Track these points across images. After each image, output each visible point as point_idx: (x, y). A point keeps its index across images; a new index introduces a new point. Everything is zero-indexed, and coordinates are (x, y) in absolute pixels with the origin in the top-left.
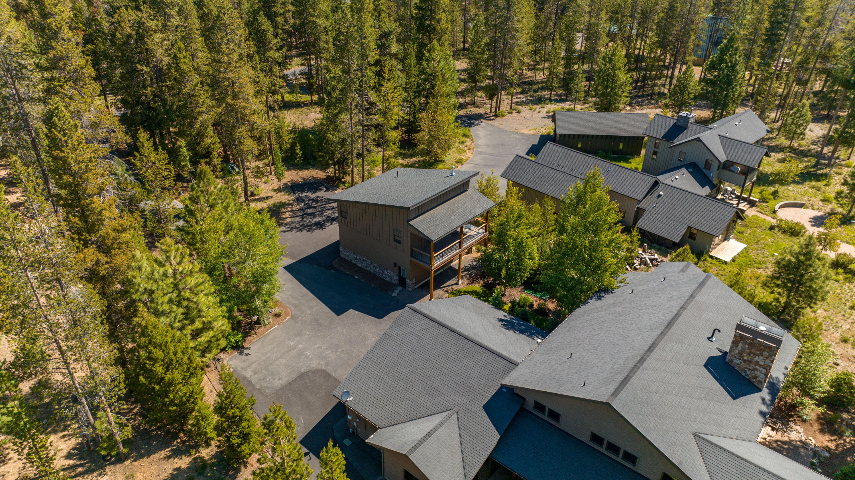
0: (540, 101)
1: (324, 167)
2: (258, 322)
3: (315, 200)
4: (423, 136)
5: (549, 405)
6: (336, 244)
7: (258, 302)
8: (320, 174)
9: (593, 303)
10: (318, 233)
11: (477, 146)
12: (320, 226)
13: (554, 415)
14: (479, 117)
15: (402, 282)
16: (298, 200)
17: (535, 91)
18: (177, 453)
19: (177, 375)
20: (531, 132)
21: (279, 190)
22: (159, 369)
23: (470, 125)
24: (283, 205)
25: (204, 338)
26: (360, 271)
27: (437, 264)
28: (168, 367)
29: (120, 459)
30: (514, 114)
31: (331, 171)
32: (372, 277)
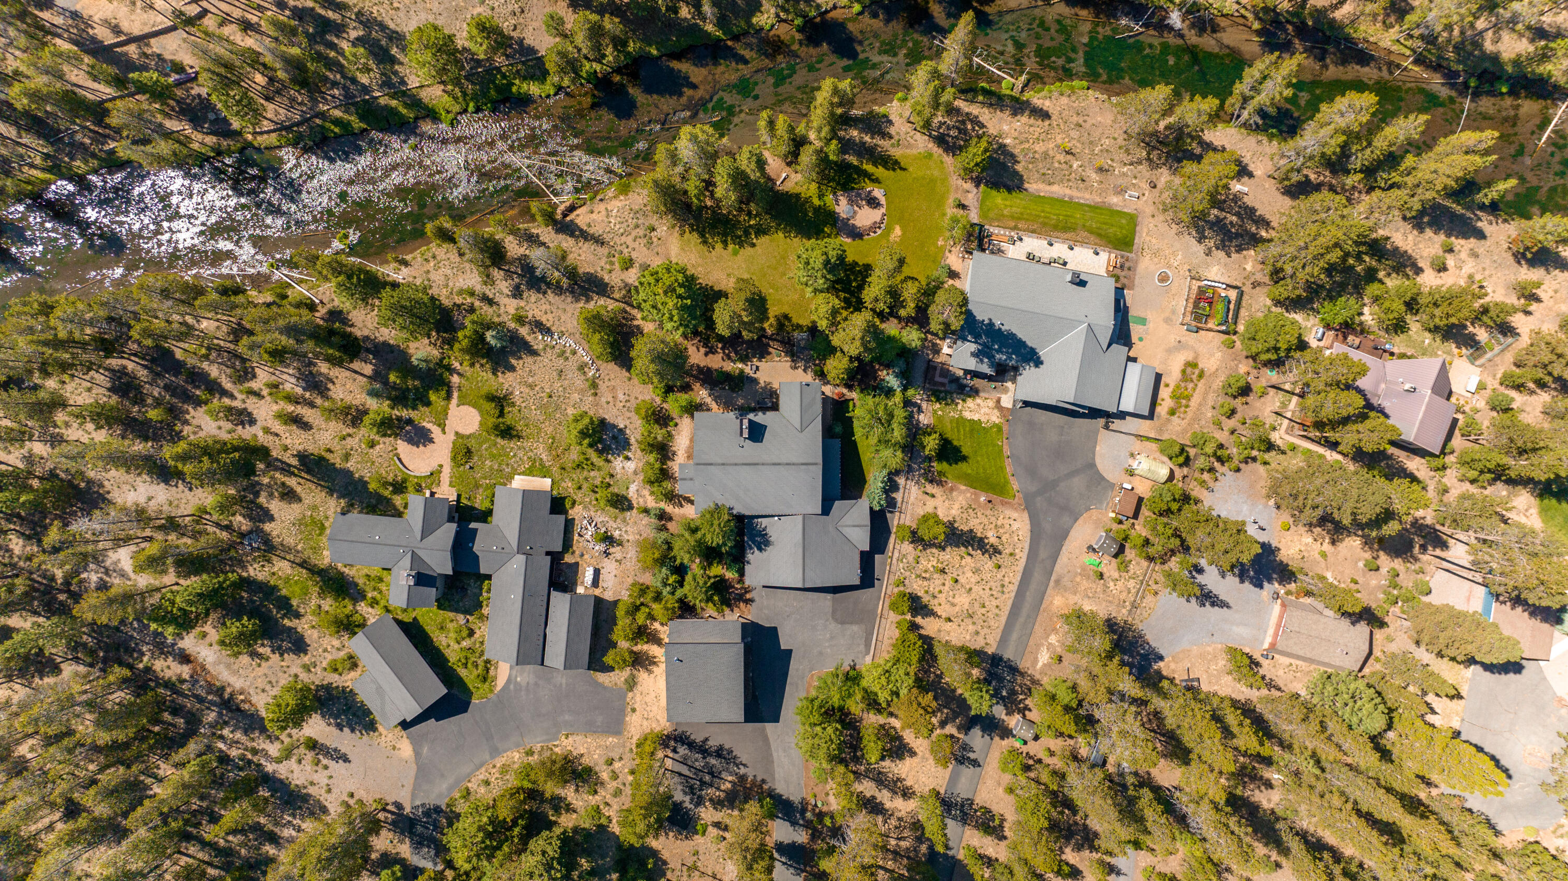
0: (291, 800)
14: (400, 822)
16: (700, 801)
17: (256, 829)
21: (700, 830)
23: (433, 810)
30: (360, 795)
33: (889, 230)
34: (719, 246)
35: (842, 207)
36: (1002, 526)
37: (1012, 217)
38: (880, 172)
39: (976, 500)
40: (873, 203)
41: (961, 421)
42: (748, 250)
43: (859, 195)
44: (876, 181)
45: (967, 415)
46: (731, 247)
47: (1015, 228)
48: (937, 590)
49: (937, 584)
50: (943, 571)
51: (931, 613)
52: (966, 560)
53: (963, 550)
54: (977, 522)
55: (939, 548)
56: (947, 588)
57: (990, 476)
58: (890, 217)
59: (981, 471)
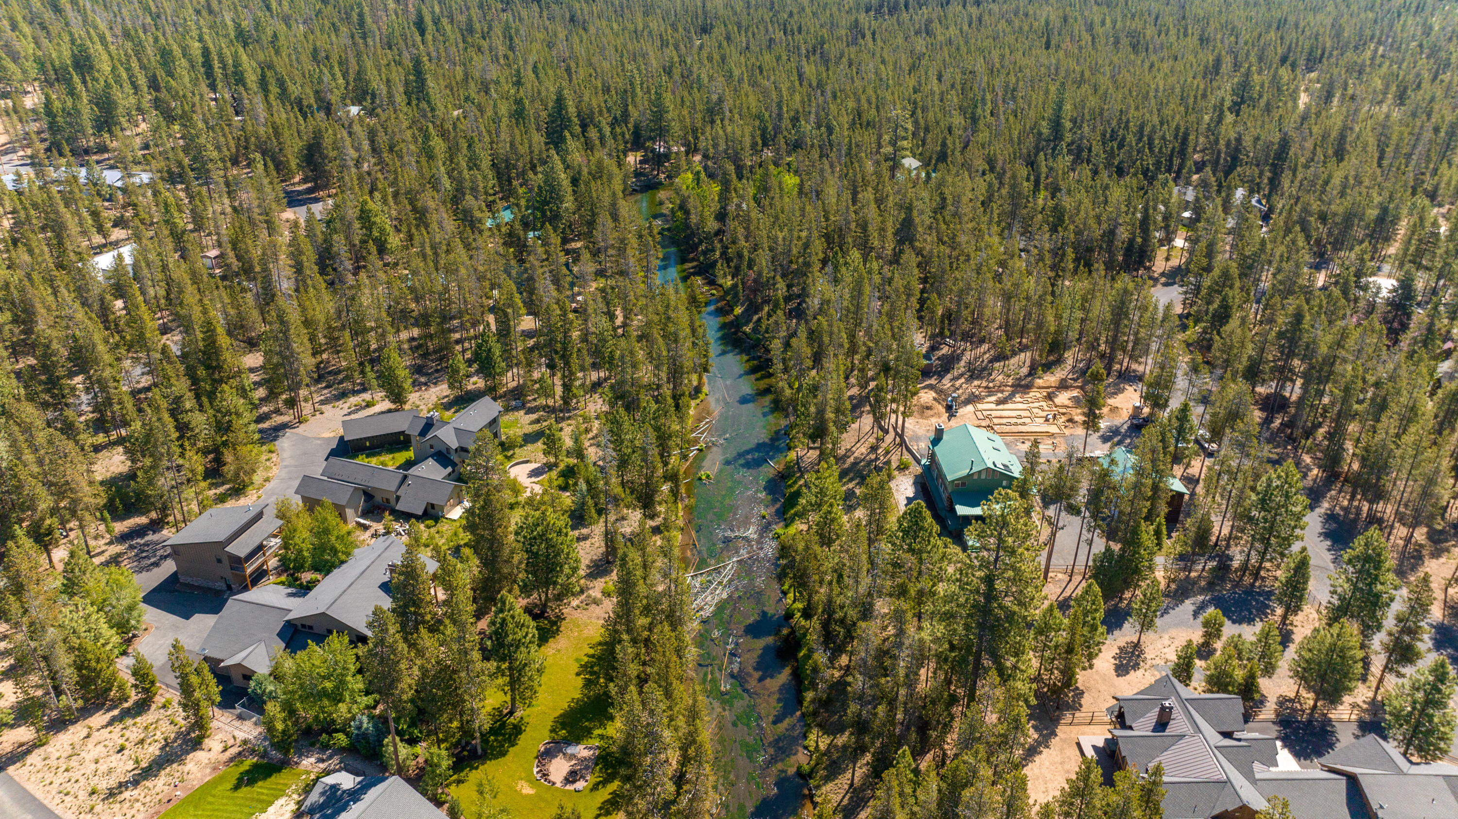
0: (343, 395)
1: (146, 512)
2: (134, 636)
3: (146, 544)
4: (229, 469)
5: (307, 623)
6: (175, 574)
7: (133, 622)
8: (143, 520)
9: (336, 571)
10: (155, 570)
11: (282, 460)
12: (156, 564)
13: (311, 627)
14: (284, 426)
15: (229, 587)
16: (132, 547)
17: (341, 382)
18: (109, 710)
19: (103, 665)
20: (332, 435)
21: (111, 543)
22: (93, 664)
23: (276, 438)
24: (119, 555)
25: (108, 647)
26: (198, 588)
27: (249, 571)
28: (98, 661)
30: (318, 416)
31: (153, 515)
32: (206, 590)
33: (533, 782)
34: (591, 652)
35: (582, 751)
36: (132, 807)
38: (604, 794)
39: (184, 789)
40: (572, 777)
41: (278, 794)
42: (575, 668)
43: (587, 767)
44: (595, 788)
45: (282, 801)
46: (586, 659)
48: (127, 733)
49: (134, 734)
50: (142, 741)
51: (110, 723)
52: (131, 765)
53: (144, 764)
54: (160, 784)
55: (167, 745)
56: (121, 741)
57: (196, 807)
58: (548, 788)
59: (210, 799)
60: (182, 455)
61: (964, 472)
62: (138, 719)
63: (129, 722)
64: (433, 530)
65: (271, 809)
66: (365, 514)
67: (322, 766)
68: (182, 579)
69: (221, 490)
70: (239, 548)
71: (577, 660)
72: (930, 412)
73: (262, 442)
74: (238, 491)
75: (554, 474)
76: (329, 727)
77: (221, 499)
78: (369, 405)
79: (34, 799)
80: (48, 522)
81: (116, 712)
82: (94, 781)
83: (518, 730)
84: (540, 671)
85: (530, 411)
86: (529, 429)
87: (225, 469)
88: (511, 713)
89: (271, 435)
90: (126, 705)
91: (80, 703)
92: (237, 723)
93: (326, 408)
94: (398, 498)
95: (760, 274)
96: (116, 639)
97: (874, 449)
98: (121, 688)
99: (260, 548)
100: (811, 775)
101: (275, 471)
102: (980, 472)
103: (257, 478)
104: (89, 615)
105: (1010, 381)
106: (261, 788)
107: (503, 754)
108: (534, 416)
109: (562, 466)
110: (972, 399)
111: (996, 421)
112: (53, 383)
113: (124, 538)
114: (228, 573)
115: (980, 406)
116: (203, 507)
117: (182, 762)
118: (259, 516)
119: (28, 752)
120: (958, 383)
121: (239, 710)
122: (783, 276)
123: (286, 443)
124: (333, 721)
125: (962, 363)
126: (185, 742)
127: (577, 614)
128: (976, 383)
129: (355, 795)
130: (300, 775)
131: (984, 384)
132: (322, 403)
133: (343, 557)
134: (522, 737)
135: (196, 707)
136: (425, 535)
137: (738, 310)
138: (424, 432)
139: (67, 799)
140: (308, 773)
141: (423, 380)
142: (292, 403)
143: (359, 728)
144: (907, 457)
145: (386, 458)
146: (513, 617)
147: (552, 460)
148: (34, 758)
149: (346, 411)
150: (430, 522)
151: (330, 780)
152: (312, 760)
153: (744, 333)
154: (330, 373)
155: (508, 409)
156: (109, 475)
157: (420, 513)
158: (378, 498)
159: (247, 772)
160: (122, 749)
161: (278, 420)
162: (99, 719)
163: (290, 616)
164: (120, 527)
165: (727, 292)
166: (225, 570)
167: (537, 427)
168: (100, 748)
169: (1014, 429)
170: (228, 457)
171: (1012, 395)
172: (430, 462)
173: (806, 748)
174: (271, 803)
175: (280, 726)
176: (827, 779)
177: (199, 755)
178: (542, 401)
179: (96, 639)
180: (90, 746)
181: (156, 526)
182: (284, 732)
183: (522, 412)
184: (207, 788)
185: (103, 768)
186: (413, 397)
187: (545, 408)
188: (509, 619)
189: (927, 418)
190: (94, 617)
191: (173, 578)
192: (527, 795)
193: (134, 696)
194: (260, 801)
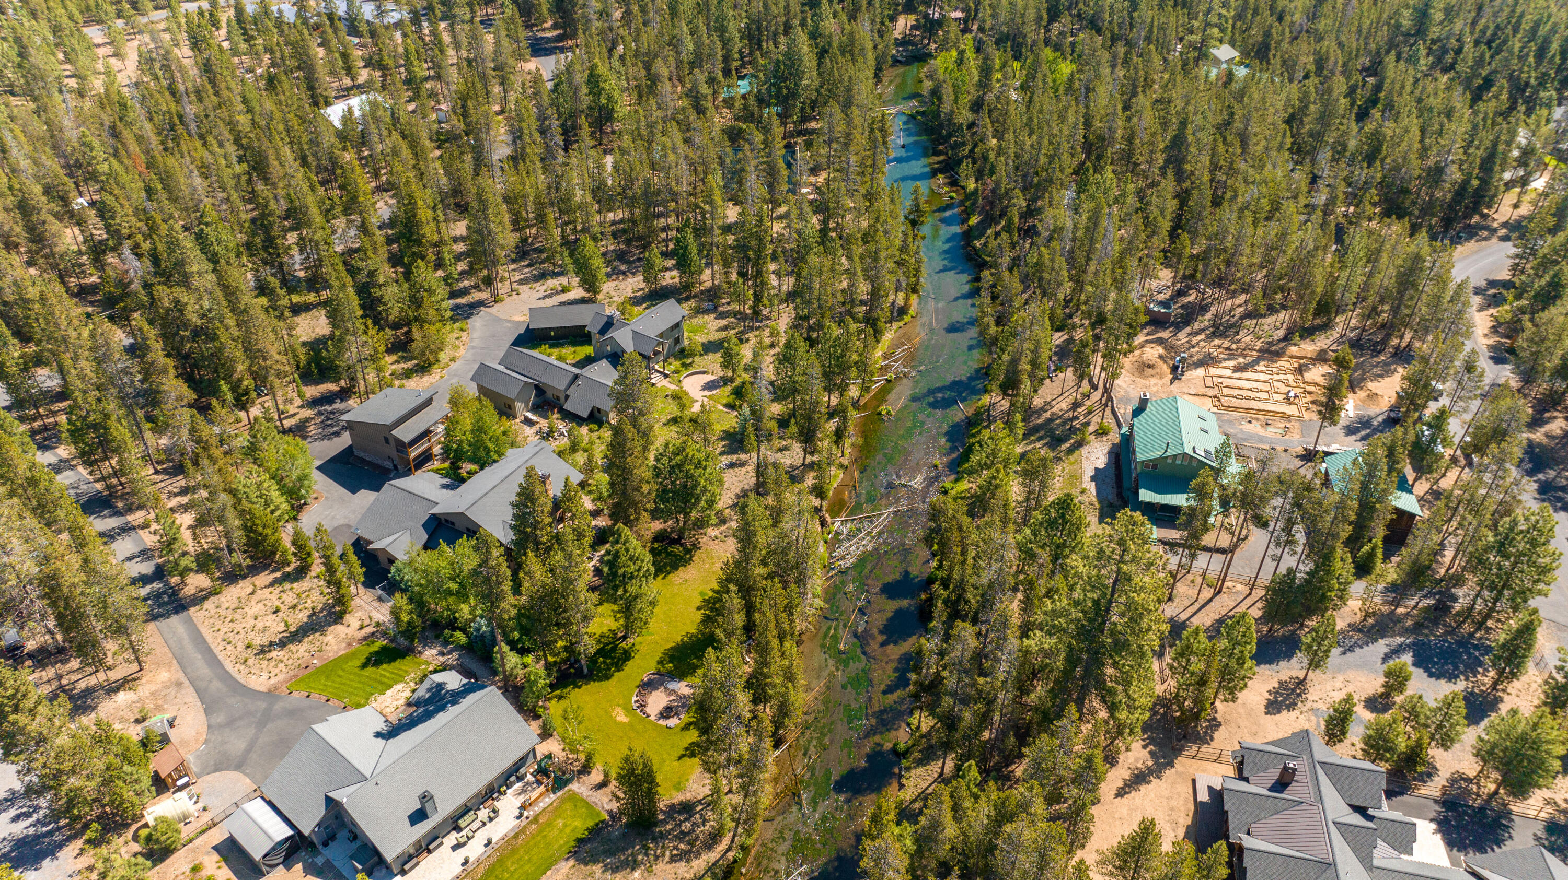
0: (542, 276)
1: (337, 380)
2: (305, 503)
3: (332, 413)
4: (416, 346)
5: (451, 519)
6: (350, 447)
7: (304, 491)
8: (333, 387)
9: (487, 469)
10: (336, 439)
11: (472, 340)
12: (337, 434)
13: (447, 526)
14: (481, 304)
15: (395, 467)
16: (320, 413)
17: (543, 262)
18: (272, 572)
19: (269, 531)
20: (520, 321)
21: (302, 407)
22: (260, 529)
23: (469, 316)
24: (307, 420)
25: (277, 514)
26: (369, 463)
27: (413, 455)
28: (264, 527)
29: (244, 577)
30: (514, 296)
31: (343, 383)
32: (378, 466)
33: (629, 711)
34: (718, 587)
35: (683, 688)
36: (276, 666)
37: (549, 824)
38: (693, 735)
39: (320, 658)
40: (667, 712)
41: (398, 679)
42: (698, 601)
43: (684, 705)
44: (687, 727)
45: (399, 687)
46: (711, 594)
47: (536, 819)
48: (284, 596)
49: (289, 598)
50: (294, 607)
51: (272, 585)
52: (282, 627)
53: (292, 629)
54: (301, 650)
55: (314, 614)
56: (278, 603)
57: (327, 678)
58: (642, 720)
59: (340, 673)
60: (365, 333)
61: (1157, 454)
62: (295, 585)
63: (287, 586)
64: (595, 435)
65: (389, 693)
66: (536, 409)
67: (442, 659)
68: (356, 452)
69: (409, 365)
70: (405, 433)
71: (702, 594)
72: (1151, 371)
73: (453, 320)
74: (423, 368)
75: (728, 389)
76: (452, 624)
77: (407, 374)
78: (564, 290)
79: (205, 641)
80: (246, 383)
81: (278, 575)
82: (251, 636)
83: (627, 656)
84: (653, 603)
85: (721, 316)
86: (715, 336)
87: (414, 345)
88: (625, 638)
89: (463, 313)
90: (288, 569)
91: (248, 561)
92: (376, 604)
93: (524, 289)
94: (567, 397)
95: (998, 184)
96: (285, 506)
97: (1075, 405)
98: (284, 552)
99: (427, 433)
100: (905, 754)
101: (462, 351)
102: (1175, 456)
103: (443, 357)
104: (261, 483)
105: (1259, 345)
106: (385, 670)
107: (607, 677)
108: (724, 322)
109: (738, 382)
110: (1207, 361)
111: (1225, 391)
112: (269, 242)
113: (314, 403)
114: (394, 454)
115: (1212, 371)
116: (383, 384)
117: (323, 632)
118: (428, 402)
119: (206, 598)
120: (1195, 340)
121: (380, 592)
122: (1025, 189)
123: (477, 322)
124: (456, 619)
125: (1209, 316)
126: (330, 614)
127: (714, 545)
128: (1217, 342)
129: (456, 697)
130: (420, 664)
131: (1226, 344)
132: (522, 282)
133: (496, 457)
134: (630, 663)
135: (338, 584)
136: (586, 440)
137: (974, 220)
138: (603, 331)
139: (229, 647)
140: (428, 663)
141: (623, 268)
142: (488, 281)
143: (478, 630)
144: (1109, 421)
145: (567, 351)
146: (627, 550)
147: (730, 374)
148: (209, 604)
149: (541, 294)
150: (594, 426)
151: (438, 678)
152: (434, 652)
153: (974, 248)
154: (535, 250)
155: (698, 311)
156: (314, 336)
157: (585, 415)
158: (549, 394)
159: (376, 653)
160: (277, 611)
161: (476, 296)
162: (264, 578)
163: (436, 510)
164: (312, 391)
165: (968, 197)
166: (392, 451)
167: (723, 335)
168: (260, 605)
169: (1245, 404)
170: (416, 334)
171: (1257, 361)
172: (604, 363)
173: (909, 725)
174: (390, 687)
175: (405, 618)
176: (921, 762)
177: (339, 628)
178: (735, 307)
179: (267, 504)
180: (253, 603)
181: (344, 394)
182: (409, 623)
183: (713, 316)
184: (340, 661)
185: (260, 625)
186: (607, 287)
187: (735, 314)
188: (623, 552)
189: (1146, 377)
190: (266, 485)
191: (349, 451)
192: (621, 723)
193: (294, 564)
194: (382, 683)
